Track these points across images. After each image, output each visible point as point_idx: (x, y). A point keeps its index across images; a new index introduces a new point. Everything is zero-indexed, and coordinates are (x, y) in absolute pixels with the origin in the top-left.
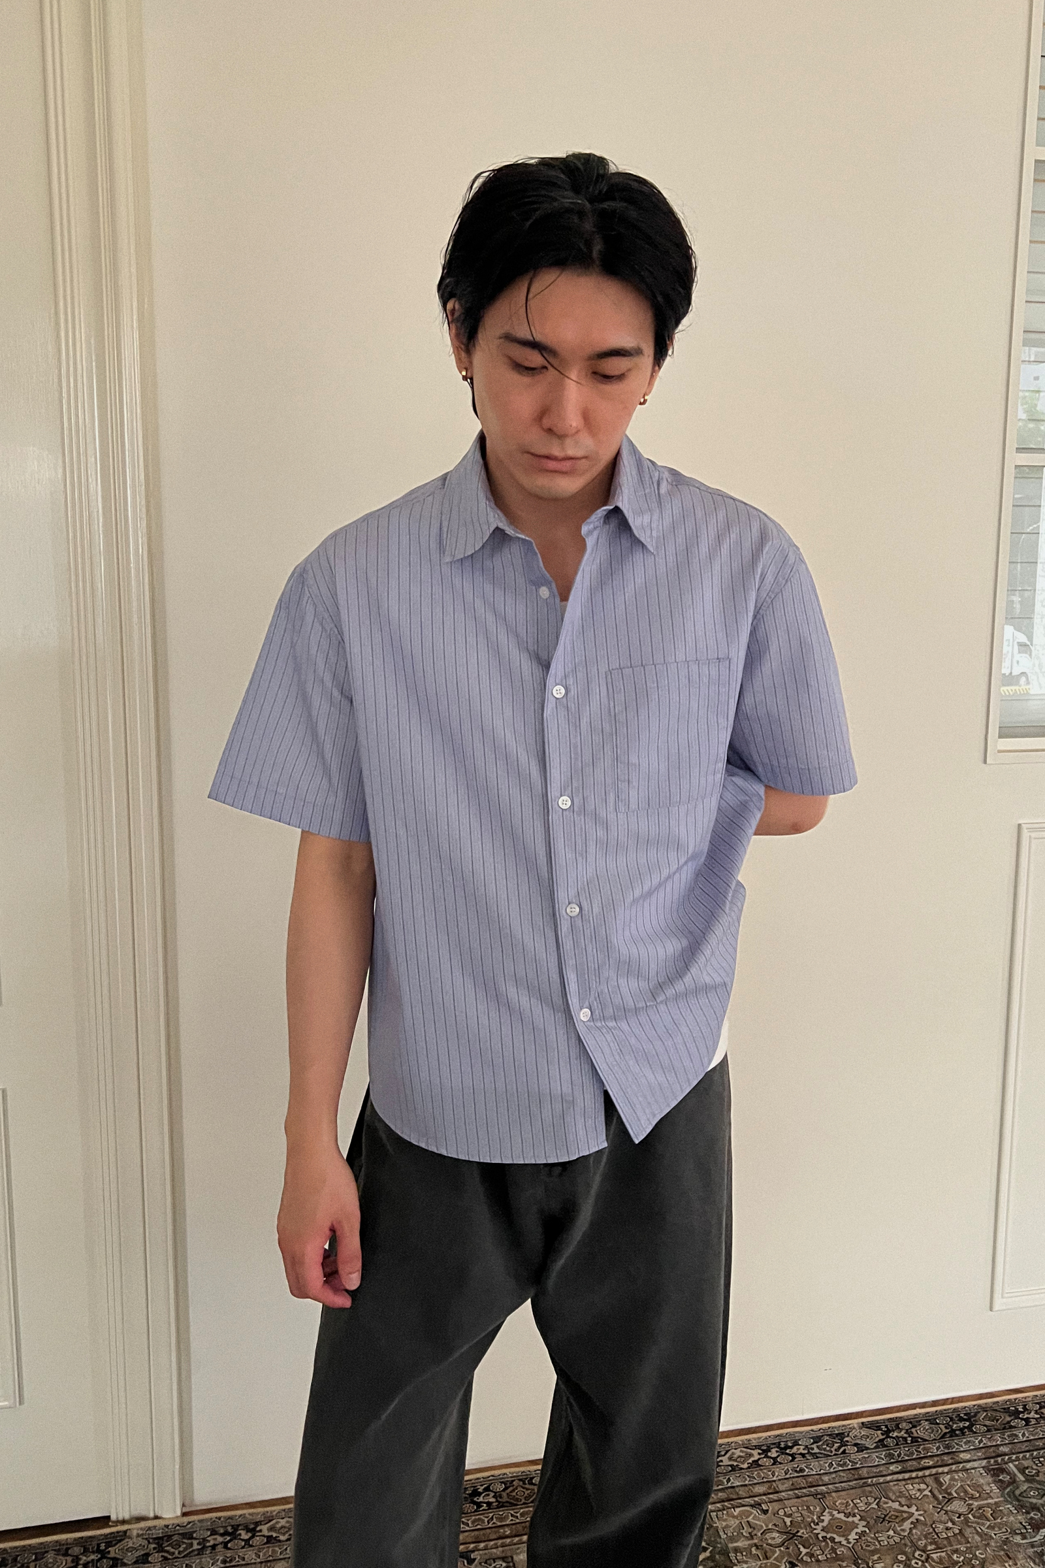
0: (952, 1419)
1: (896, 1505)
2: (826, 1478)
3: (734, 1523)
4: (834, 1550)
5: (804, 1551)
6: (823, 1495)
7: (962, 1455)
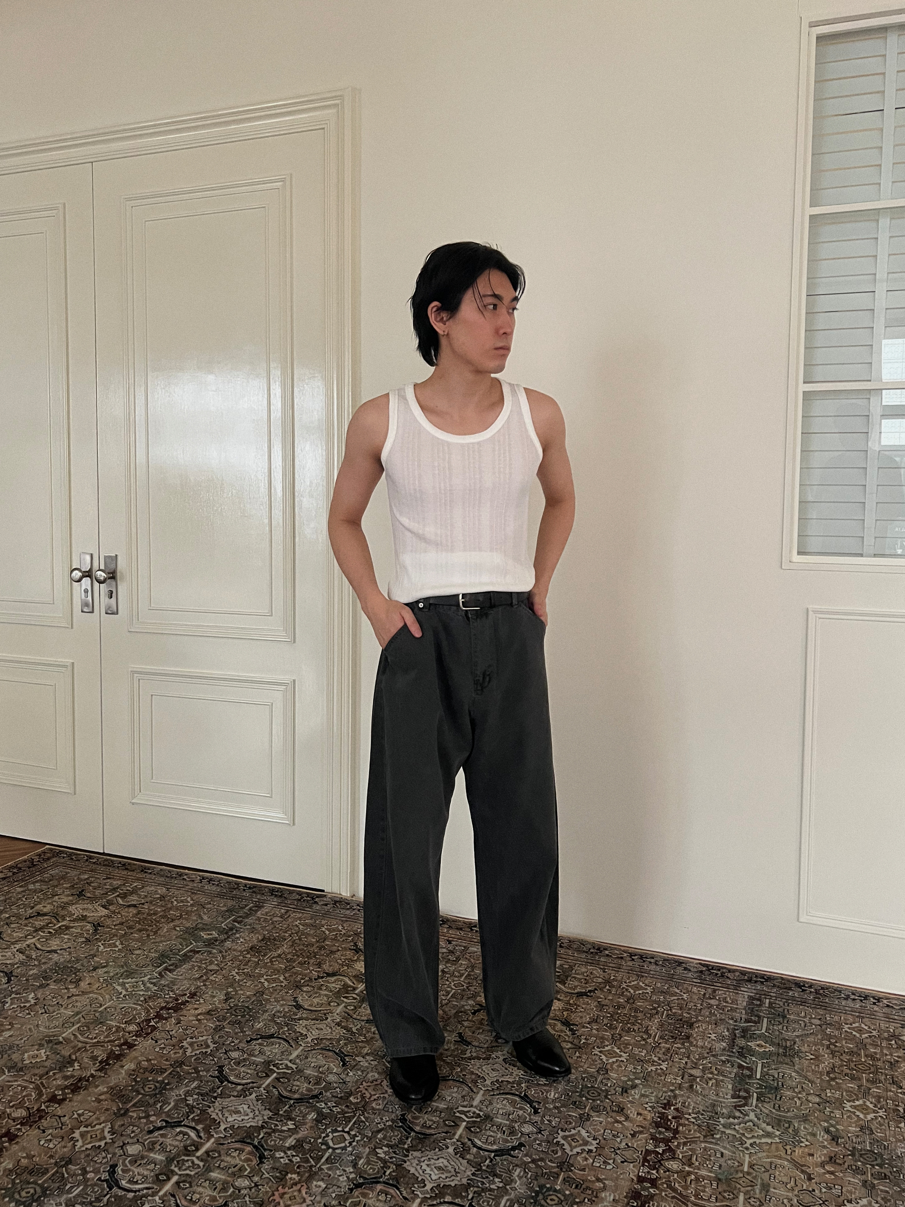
0: (756, 976)
1: (678, 991)
2: (652, 972)
3: (584, 970)
4: (623, 992)
5: (608, 987)
6: (643, 976)
7: (742, 989)
